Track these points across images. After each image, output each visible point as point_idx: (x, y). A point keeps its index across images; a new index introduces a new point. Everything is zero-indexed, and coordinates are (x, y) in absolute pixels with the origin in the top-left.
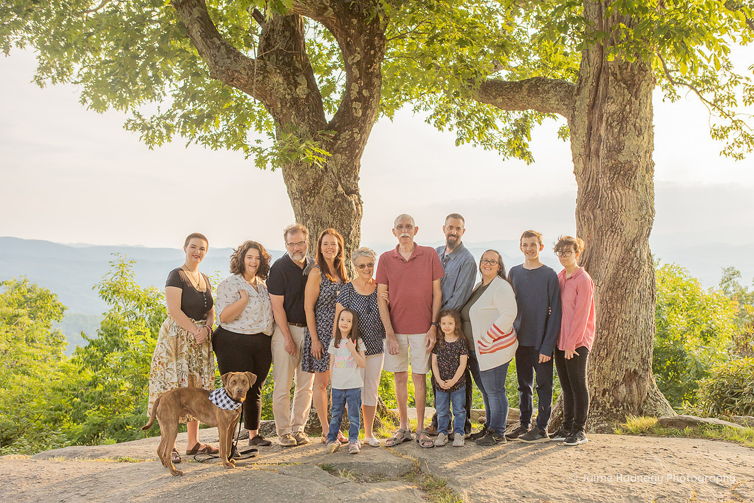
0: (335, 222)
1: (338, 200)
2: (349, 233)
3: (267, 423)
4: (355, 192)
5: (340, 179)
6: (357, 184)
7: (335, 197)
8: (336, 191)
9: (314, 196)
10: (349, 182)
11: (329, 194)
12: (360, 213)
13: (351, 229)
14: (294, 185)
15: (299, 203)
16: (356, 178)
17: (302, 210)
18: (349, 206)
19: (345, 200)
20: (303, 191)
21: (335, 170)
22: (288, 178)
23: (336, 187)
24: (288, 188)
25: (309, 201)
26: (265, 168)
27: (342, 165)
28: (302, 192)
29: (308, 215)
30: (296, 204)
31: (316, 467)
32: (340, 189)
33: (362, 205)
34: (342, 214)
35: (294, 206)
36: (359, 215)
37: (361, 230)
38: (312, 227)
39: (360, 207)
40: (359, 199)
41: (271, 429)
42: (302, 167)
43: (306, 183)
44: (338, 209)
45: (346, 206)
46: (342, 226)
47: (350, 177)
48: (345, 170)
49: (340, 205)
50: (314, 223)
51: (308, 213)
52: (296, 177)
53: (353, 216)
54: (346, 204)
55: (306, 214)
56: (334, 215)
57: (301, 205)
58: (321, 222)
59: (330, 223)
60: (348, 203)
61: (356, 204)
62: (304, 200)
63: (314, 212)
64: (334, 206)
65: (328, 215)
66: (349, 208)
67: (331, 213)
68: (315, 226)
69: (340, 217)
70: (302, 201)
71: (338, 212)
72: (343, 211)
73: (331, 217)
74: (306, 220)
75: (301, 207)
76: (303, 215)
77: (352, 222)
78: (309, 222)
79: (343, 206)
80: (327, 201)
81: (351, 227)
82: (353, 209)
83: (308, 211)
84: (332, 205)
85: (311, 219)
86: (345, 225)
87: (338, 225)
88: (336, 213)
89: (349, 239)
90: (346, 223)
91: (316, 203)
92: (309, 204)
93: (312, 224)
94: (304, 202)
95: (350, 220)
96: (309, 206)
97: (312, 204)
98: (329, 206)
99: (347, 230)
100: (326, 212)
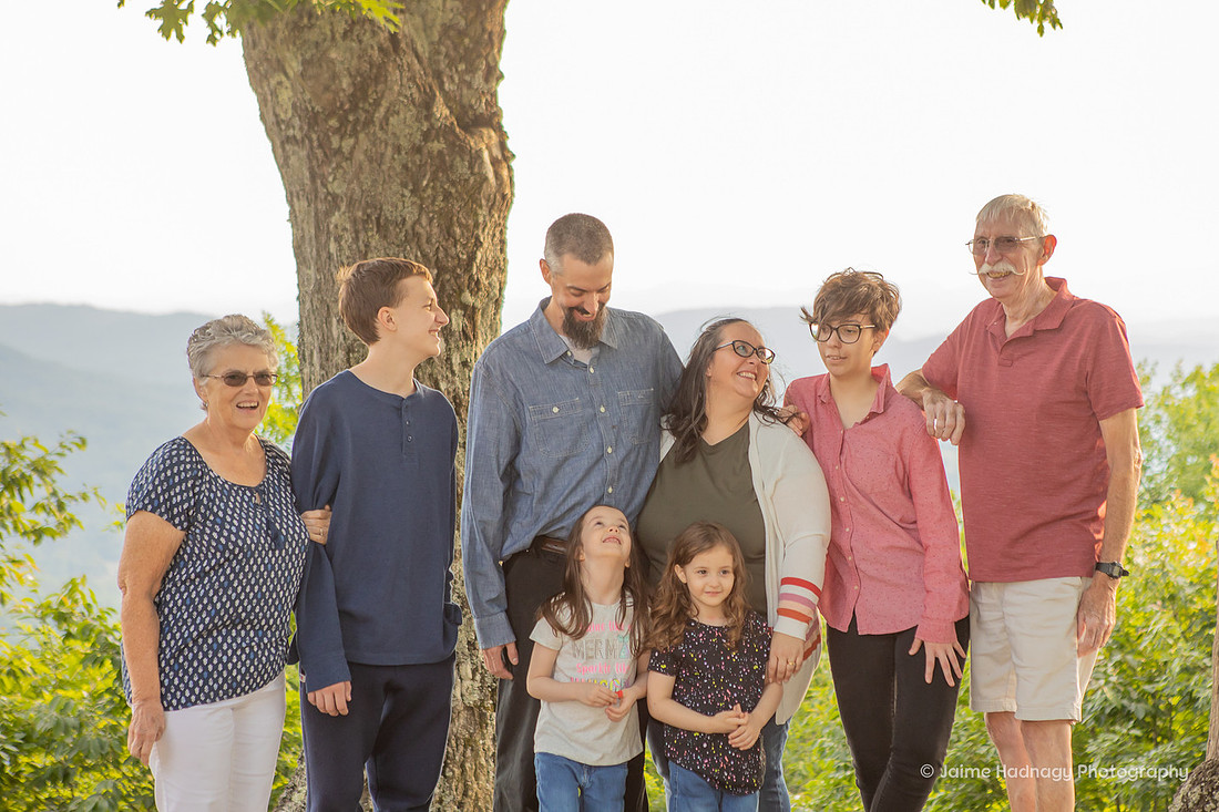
0: (424, 221)
1: (437, 146)
2: (472, 258)
4: (491, 119)
5: (438, 75)
6: (494, 95)
7: (426, 136)
8: (429, 116)
9: (355, 133)
10: (469, 85)
11: (405, 125)
12: (507, 191)
13: (478, 244)
14: (285, 95)
15: (303, 153)
16: (493, 74)
17: (313, 178)
18: (471, 167)
19: (458, 148)
20: (316, 115)
21: (422, 47)
22: (262, 70)
23: (428, 105)
24: (263, 102)
25: (339, 151)
26: (180, 38)
27: (446, 29)
28: (313, 120)
29: (335, 197)
30: (293, 160)
32: (441, 111)
33: (513, 164)
34: (447, 196)
35: (283, 164)
36: (504, 197)
37: (509, 249)
38: (348, 237)
39: (505, 173)
40: (503, 146)
42: (313, 36)
43: (327, 88)
44: (434, 178)
45: (462, 168)
46: (449, 234)
47: (471, 70)
48: (456, 48)
49: (442, 166)
50: (354, 222)
51: (337, 187)
52: (294, 66)
53: (484, 202)
54: (463, 160)
55: (329, 193)
56: (422, 199)
57: (310, 162)
58: (378, 219)
59: (409, 223)
60: (467, 158)
61: (495, 162)
62: (320, 146)
63: (354, 185)
64: (420, 166)
65: (403, 196)
66: (472, 173)
67: (412, 191)
68: (357, 232)
69: (442, 205)
70: (312, 148)
71: (433, 188)
72: (453, 184)
73: (413, 203)
74: (328, 214)
75: (311, 170)
76: (316, 197)
77: (481, 220)
78: (335, 218)
79: (452, 166)
80: (398, 149)
81: (477, 238)
82: (486, 179)
83: (336, 183)
84: (414, 163)
85: (343, 209)
86: (458, 231)
87: (435, 230)
88: (429, 191)
89: (471, 277)
90: (460, 225)
91: (362, 157)
92: (338, 158)
93: (348, 226)
94: (319, 153)
95: (476, 214)
96: (339, 166)
97: (347, 159)
98: (405, 167)
99: (464, 246)
100: (395, 187)
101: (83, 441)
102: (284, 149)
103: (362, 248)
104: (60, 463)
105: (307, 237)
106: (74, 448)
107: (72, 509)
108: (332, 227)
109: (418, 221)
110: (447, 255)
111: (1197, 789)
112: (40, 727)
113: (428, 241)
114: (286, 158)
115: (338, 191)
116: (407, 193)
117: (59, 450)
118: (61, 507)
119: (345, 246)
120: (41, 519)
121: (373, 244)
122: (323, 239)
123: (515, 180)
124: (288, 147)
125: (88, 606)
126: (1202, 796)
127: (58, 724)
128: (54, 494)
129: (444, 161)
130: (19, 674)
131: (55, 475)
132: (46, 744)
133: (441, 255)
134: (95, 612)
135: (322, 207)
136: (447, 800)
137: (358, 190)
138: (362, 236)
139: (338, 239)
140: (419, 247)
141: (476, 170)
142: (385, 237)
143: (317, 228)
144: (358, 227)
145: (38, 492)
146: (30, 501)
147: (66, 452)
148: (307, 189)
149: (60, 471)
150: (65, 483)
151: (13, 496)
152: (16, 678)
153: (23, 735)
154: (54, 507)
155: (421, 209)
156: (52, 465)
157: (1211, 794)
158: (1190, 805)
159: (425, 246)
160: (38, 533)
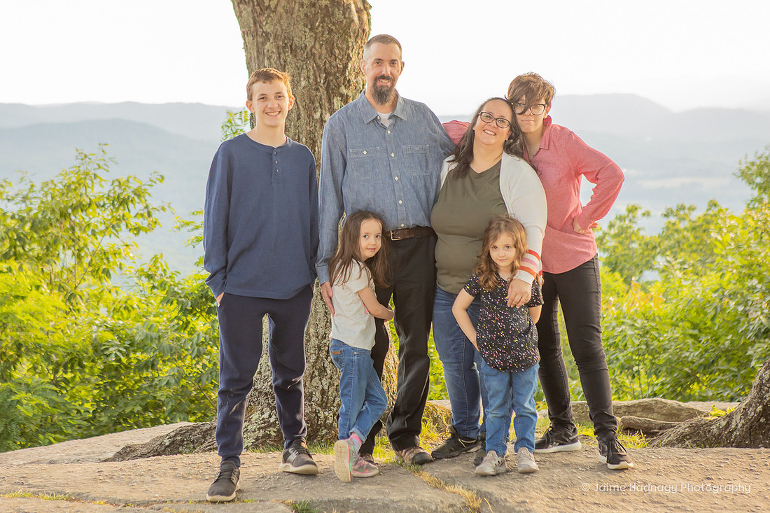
0: (317, 46)
2: (345, 67)
3: (194, 428)
12: (366, 27)
13: (349, 58)
15: (249, 9)
17: (255, 23)
18: (344, 14)
19: (337, 3)
25: (268, 7)
29: (267, 34)
30: (244, 13)
31: (282, 507)
33: (370, 11)
34: (330, 31)
35: (239, 16)
36: (364, 31)
38: (275, 56)
39: (365, 17)
41: (204, 437)
44: (323, 21)
45: (339, 15)
46: (332, 53)
49: (327, 14)
50: (278, 48)
51: (268, 28)
53: (352, 34)
54: (339, 10)
55: (263, 32)
56: (316, 33)
57: (253, 14)
58: (291, 46)
59: (309, 48)
60: (342, 9)
61: (359, 11)
62: (258, 5)
63: (278, 27)
64: (315, 14)
65: (305, 32)
66: (344, 18)
67: (310, 29)
68: (279, 54)
69: (328, 36)
70: (254, 5)
71: (322, 27)
72: (334, 24)
73: (311, 36)
74: (264, 44)
75: (254, 19)
76: (257, 34)
77: (350, 44)
78: (268, 46)
79: (333, 14)
80: (302, 5)
81: (349, 55)
82: (353, 21)
83: (267, 25)
84: (311, 12)
85: (271, 40)
86: (337, 51)
87: (324, 51)
88: (320, 29)
89: (345, 78)
90: (338, 48)
91: (282, 10)
92: (268, 11)
93: (274, 50)
94: (257, 8)
95: (347, 42)
96: (269, 16)
97: (273, 12)
98: (306, 15)
99: (341, 60)
100: (301, 27)
101: (162, 178)
102: (239, 7)
103: (283, 63)
104: (150, 190)
105: (253, 58)
106: (158, 182)
107: (155, 215)
108: (265, 51)
109: (314, 47)
110: (331, 66)
112: (138, 339)
113: (320, 58)
114: (241, 12)
115: (269, 31)
116: (307, 30)
117: (150, 183)
118: (149, 215)
119: (273, 62)
120: (140, 222)
121: (289, 60)
122: (261, 58)
123: (372, 21)
124: (241, 6)
125: (165, 270)
127: (147, 336)
128: (147, 207)
129: (328, 11)
130: (130, 308)
131: (147, 197)
132: (143, 347)
133: (327, 66)
134: (168, 274)
135: (260, 40)
136: (335, 377)
137: (280, 30)
138: (282, 56)
139: (269, 58)
140: (315, 61)
141: (347, 16)
142: (295, 56)
143: (258, 51)
144: (280, 50)
145: (136, 207)
146: (133, 213)
147: (153, 184)
148: (252, 29)
149: (149, 195)
150: (153, 203)
151: (124, 209)
152: (129, 311)
153: (129, 342)
154: (146, 215)
155: (316, 39)
156: (145, 191)
158: (764, 381)
159: (318, 60)
160: (137, 230)
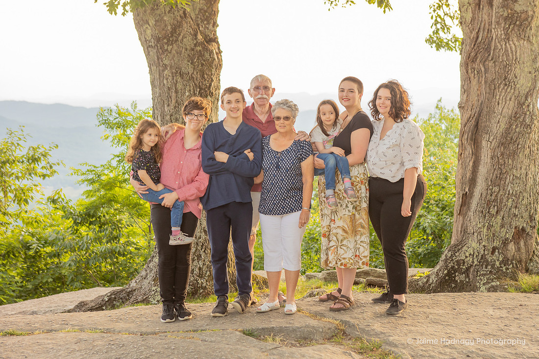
0: (195, 73)
1: (199, 48)
2: (210, 85)
4: (215, 40)
5: (198, 25)
6: (215, 32)
7: (195, 45)
8: (196, 39)
9: (172, 44)
10: (208, 29)
11: (188, 42)
12: (221, 63)
13: (212, 80)
14: (149, 32)
15: (155, 51)
16: (215, 24)
17: (158, 59)
18: (210, 55)
19: (206, 49)
20: (159, 38)
21: (193, 16)
22: (140, 24)
23: (196, 35)
24: (140, 34)
25: (167, 50)
26: (116, 14)
27: (200, 10)
28: (158, 40)
29: (166, 65)
30: (151, 53)
32: (200, 37)
33: (222, 54)
34: (202, 65)
35: (148, 55)
36: (220, 65)
37: (221, 82)
38: (170, 78)
39: (220, 57)
40: (219, 48)
42: (158, 12)
43: (163, 29)
44: (198, 59)
45: (207, 56)
46: (203, 77)
47: (208, 23)
48: (203, 16)
49: (201, 55)
50: (172, 73)
51: (166, 62)
52: (152, 22)
53: (214, 67)
54: (207, 53)
55: (163, 64)
56: (194, 66)
57: (157, 53)
58: (180, 73)
59: (190, 74)
60: (209, 52)
61: (217, 53)
62: (161, 48)
63: (172, 61)
64: (194, 55)
65: (188, 65)
66: (210, 57)
67: (191, 63)
68: (173, 77)
69: (201, 68)
70: (158, 49)
71: (198, 62)
72: (204, 61)
73: (191, 67)
74: (163, 71)
75: (158, 57)
76: (159, 65)
77: (213, 73)
78: (166, 72)
79: (204, 55)
80: (186, 49)
81: (212, 79)
82: (215, 59)
83: (166, 61)
84: (191, 54)
85: (168, 69)
86: (206, 76)
87: (199, 76)
88: (197, 63)
89: (210, 91)
90: (207, 74)
91: (174, 52)
92: (167, 52)
93: (170, 75)
94: (160, 50)
95: (212, 71)
96: (167, 55)
97: (170, 53)
98: (189, 55)
99: (208, 81)
100: (186, 62)
101: (57, 146)
102: (148, 49)
103: (175, 82)
104: (50, 153)
105: (156, 79)
106: (54, 148)
107: (54, 168)
108: (165, 75)
109: (193, 73)
110: (202, 84)
111: (450, 253)
112: (50, 239)
113: (196, 79)
114: (149, 52)
115: (167, 63)
116: (190, 64)
117: (49, 149)
118: (51, 167)
119: (169, 81)
120: (44, 171)
121: (179, 80)
122: (162, 79)
123: (222, 59)
124: (149, 49)
125: (63, 199)
126: (452, 255)
127: (56, 238)
128: (48, 163)
129: (201, 53)
130: (39, 222)
131: (49, 157)
132: (52, 244)
133: (201, 84)
134: (65, 201)
135: (161, 68)
137: (173, 63)
138: (175, 78)
139: (167, 79)
140: (194, 81)
141: (212, 56)
142: (182, 78)
143: (160, 75)
144: (174, 75)
145: (43, 163)
146: (41, 166)
147: (52, 149)
148: (156, 63)
149: (50, 156)
150: (51, 160)
151: (35, 164)
152: (38, 223)
153: (44, 241)
154: (49, 168)
155: (194, 69)
156: (47, 153)
157: (454, 254)
159: (195, 81)
160: (44, 176)
